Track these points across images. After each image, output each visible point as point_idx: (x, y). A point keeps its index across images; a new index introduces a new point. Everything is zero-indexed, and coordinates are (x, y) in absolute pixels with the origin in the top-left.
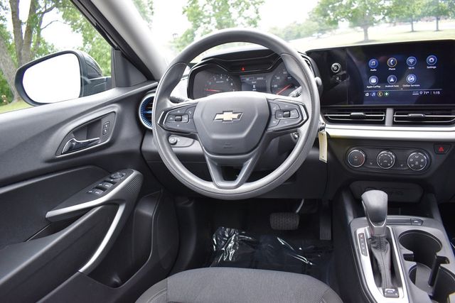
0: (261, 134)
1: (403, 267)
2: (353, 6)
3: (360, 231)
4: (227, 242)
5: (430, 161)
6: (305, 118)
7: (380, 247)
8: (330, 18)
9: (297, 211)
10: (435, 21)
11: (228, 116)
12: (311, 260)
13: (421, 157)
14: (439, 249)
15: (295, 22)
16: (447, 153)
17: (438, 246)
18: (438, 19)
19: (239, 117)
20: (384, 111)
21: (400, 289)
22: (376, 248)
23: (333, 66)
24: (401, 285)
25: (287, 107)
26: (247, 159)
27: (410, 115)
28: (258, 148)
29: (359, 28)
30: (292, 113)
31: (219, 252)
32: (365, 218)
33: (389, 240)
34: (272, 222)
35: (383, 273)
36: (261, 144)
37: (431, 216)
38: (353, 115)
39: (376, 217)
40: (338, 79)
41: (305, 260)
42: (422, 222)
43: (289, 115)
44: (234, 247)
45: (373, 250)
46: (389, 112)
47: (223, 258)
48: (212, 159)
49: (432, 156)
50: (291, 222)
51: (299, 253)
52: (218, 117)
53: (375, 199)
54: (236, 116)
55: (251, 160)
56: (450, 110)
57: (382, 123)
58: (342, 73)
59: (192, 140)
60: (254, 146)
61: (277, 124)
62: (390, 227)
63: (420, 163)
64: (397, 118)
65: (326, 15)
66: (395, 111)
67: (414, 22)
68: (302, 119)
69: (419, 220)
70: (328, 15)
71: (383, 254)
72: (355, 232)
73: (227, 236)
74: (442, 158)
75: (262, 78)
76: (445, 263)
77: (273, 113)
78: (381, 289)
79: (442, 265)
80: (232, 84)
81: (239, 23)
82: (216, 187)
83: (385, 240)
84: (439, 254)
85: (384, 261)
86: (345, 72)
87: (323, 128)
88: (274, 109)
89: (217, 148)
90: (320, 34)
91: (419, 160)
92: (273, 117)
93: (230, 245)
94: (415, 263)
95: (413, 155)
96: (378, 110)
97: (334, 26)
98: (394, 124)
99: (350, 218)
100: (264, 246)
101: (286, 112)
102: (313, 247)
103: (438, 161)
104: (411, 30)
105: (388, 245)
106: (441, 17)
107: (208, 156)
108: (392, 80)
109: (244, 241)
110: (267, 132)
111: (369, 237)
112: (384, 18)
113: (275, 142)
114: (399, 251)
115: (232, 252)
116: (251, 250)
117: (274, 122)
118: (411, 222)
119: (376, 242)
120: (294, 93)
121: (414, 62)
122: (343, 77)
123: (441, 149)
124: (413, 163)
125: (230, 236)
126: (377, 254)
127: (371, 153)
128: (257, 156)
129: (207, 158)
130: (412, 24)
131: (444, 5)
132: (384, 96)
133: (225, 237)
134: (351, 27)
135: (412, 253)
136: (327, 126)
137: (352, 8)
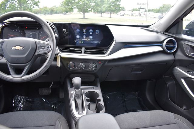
0: (32, 56)
1: (86, 104)
2: (79, 3)
3: (72, 92)
4: (20, 102)
5: (96, 67)
6: (50, 50)
7: (78, 97)
8: (70, 7)
9: (50, 87)
10: (110, 14)
11: (18, 48)
12: (56, 106)
13: (93, 65)
14: (98, 97)
15: (55, 6)
16: (102, 64)
17: (98, 96)
18: (111, 13)
19: (23, 48)
20: (81, 48)
21: (84, 111)
22: (77, 98)
23: (63, 30)
24: (84, 110)
25: (43, 45)
26: (26, 66)
27: (90, 50)
28: (31, 61)
29: (81, 13)
30: (45, 48)
31: (16, 107)
32: (74, 88)
33: (82, 95)
34: (39, 92)
35: (79, 107)
36: (32, 60)
37: (97, 86)
38: (71, 49)
39: (77, 87)
40: (65, 35)
41: (54, 106)
42: (94, 88)
43: (44, 49)
44: (23, 104)
45: (76, 99)
46: (83, 49)
47: (18, 109)
48: (11, 66)
49: (97, 65)
50: (48, 91)
51: (51, 104)
52: (14, 48)
53: (77, 80)
54: (21, 48)
55: (28, 66)
56: (103, 49)
57: (81, 53)
58: (66, 33)
59: (2, 57)
60: (29, 60)
61: (39, 52)
62: (82, 91)
63: (93, 67)
64: (86, 51)
65: (68, 5)
66: (85, 48)
67: (102, 13)
68: (49, 50)
69: (93, 88)
70: (69, 5)
71: (80, 100)
72: (70, 93)
73: (19, 99)
74: (100, 66)
75: (35, 32)
76: (100, 101)
77: (38, 47)
78: (77, 112)
79: (98, 102)
80: (21, 34)
81: (29, 3)
82: (12, 77)
83: (80, 95)
84: (98, 99)
85: (79, 102)
86: (68, 33)
87: (59, 54)
88: (38, 46)
89: (13, 61)
90: (66, 13)
91: (92, 66)
92: (38, 49)
93: (21, 103)
94: (90, 102)
95: (91, 65)
96: (80, 48)
97: (72, 10)
98: (85, 53)
99: (69, 88)
100: (36, 102)
101: (43, 47)
102: (57, 101)
103: (99, 67)
104: (101, 16)
105: (81, 97)
106: (112, 13)
107: (9, 64)
108: (84, 37)
109: (28, 101)
110: (35, 55)
111: (75, 94)
112: (91, 10)
113: (39, 59)
114: (85, 98)
115: (22, 106)
116: (31, 104)
117: (38, 51)
118: (90, 88)
119: (77, 96)
120: (47, 39)
121: (92, 32)
122: (67, 35)
123: (100, 63)
124: (91, 67)
125: (21, 99)
126: (77, 100)
127: (76, 63)
128: (31, 64)
129: (8, 65)
130: (102, 14)
131: (113, 8)
132: (81, 43)
133: (19, 100)
134: (78, 12)
135: (89, 99)
136: (60, 53)
137: (79, 4)
